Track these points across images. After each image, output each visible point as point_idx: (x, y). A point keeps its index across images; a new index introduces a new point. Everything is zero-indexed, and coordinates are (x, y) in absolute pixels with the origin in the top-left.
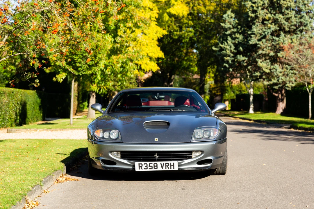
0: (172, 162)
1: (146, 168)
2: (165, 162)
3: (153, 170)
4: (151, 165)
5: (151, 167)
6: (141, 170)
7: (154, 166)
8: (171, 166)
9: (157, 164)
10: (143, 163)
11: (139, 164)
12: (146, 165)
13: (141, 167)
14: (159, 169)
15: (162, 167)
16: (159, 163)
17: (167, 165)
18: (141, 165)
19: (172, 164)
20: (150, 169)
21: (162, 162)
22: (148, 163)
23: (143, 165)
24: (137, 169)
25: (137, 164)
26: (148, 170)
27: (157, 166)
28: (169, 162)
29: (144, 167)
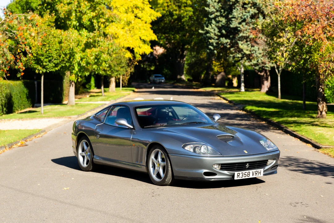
0: (260, 170)
1: (242, 176)
2: (255, 170)
3: (247, 177)
4: (246, 174)
5: (245, 176)
6: (238, 178)
7: (248, 174)
8: (259, 173)
9: (249, 172)
10: (240, 172)
11: (238, 173)
12: (242, 174)
13: (239, 176)
14: (251, 176)
15: (253, 175)
16: (251, 171)
17: (256, 172)
18: (239, 174)
19: (260, 172)
20: (244, 177)
21: (253, 171)
22: (244, 172)
23: (240, 174)
24: (236, 178)
25: (236, 173)
26: (243, 178)
27: (249, 174)
28: (258, 170)
29: (241, 176)
